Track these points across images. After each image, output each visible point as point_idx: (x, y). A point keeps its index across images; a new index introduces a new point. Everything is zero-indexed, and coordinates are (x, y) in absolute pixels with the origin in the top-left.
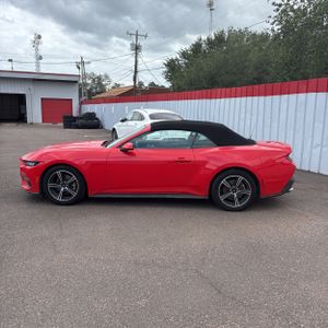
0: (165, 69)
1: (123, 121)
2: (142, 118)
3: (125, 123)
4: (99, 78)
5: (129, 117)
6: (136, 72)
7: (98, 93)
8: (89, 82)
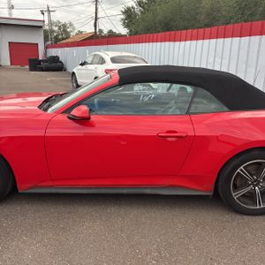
0: (123, 17)
1: (82, 64)
2: (102, 61)
3: (84, 67)
4: (64, 26)
5: (89, 60)
6: (96, 19)
7: (63, 39)
8: (56, 29)
